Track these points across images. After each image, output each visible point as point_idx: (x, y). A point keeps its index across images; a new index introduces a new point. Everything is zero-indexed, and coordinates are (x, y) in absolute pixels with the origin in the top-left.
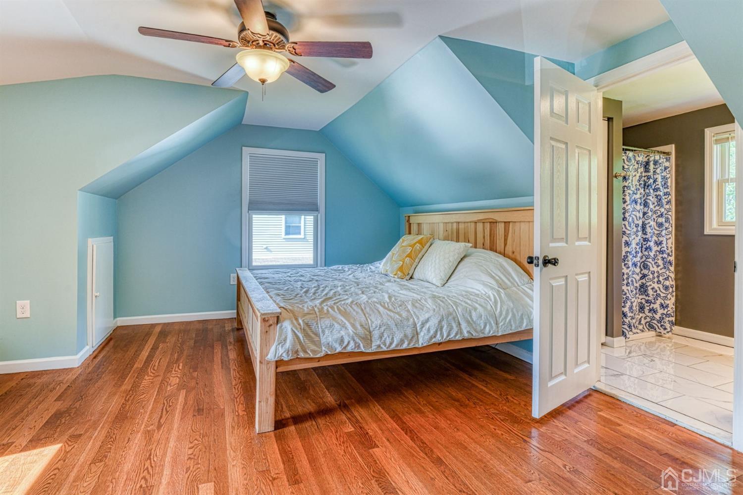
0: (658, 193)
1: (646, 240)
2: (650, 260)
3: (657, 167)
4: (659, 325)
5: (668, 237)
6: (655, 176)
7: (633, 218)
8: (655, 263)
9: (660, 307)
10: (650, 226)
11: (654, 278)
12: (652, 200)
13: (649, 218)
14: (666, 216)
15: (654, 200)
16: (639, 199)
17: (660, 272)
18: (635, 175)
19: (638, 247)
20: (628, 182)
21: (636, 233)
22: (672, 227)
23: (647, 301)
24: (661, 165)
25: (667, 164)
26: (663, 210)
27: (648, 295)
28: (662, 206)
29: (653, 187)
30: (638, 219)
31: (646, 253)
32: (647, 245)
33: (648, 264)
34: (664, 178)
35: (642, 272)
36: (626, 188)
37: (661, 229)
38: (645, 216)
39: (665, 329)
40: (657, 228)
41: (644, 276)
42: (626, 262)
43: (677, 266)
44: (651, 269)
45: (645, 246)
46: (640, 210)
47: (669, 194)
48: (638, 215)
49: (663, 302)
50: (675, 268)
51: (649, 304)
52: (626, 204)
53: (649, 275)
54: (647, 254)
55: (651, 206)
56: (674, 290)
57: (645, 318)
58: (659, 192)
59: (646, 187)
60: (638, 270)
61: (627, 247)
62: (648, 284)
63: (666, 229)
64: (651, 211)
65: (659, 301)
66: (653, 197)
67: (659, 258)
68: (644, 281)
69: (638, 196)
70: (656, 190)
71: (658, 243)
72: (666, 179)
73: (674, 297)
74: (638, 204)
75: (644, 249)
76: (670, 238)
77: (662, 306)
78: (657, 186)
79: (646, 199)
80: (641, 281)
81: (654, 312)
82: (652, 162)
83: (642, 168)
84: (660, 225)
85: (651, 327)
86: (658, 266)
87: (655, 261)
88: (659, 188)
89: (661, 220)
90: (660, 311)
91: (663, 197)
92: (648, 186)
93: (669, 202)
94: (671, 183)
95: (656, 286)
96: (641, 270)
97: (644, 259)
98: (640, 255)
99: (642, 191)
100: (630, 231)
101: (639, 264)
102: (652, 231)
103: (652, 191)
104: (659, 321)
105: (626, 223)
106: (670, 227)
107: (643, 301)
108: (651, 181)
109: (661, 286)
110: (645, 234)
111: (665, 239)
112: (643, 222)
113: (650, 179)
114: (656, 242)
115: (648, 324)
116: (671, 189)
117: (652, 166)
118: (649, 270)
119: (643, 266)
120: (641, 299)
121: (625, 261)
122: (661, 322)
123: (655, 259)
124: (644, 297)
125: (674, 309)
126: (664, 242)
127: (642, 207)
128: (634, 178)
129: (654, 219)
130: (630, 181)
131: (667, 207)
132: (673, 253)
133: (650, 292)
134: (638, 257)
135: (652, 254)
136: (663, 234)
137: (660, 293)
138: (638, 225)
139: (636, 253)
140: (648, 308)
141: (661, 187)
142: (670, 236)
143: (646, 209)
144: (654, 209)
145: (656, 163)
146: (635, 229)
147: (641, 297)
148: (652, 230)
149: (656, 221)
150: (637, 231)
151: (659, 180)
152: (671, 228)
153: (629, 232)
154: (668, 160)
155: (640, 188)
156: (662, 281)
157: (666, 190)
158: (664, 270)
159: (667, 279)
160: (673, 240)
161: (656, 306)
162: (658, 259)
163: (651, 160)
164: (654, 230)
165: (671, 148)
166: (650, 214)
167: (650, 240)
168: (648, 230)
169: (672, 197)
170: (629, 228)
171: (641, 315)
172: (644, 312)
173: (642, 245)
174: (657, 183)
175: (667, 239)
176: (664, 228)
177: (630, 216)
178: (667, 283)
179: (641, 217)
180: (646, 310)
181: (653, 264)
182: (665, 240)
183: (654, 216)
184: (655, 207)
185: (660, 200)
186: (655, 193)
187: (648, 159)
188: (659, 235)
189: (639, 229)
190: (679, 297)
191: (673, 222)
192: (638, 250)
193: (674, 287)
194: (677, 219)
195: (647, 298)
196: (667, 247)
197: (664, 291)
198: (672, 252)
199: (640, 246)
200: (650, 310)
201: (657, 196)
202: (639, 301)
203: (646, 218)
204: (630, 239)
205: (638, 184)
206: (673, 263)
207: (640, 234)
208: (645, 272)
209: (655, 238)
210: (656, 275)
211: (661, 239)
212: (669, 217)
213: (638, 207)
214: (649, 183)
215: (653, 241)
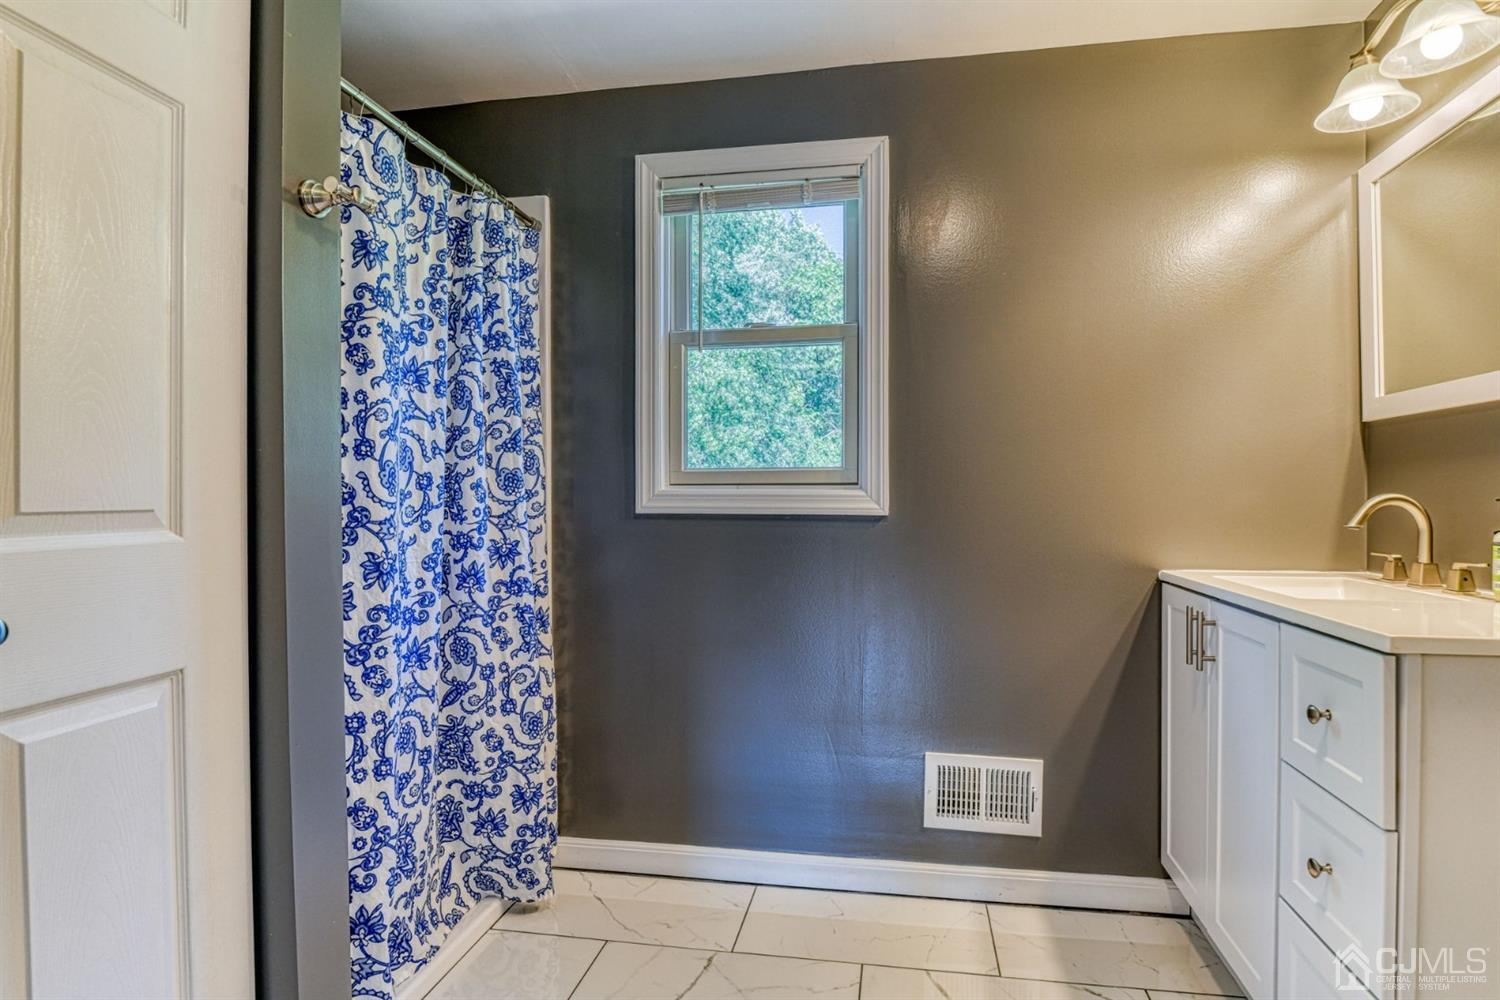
0: (502, 354)
1: (462, 542)
2: (476, 624)
3: (495, 250)
4: (512, 873)
5: (534, 524)
6: (489, 285)
7: (405, 448)
8: (493, 635)
9: (514, 804)
10: (476, 486)
11: (490, 693)
12: (481, 377)
13: (472, 450)
14: (528, 447)
15: (489, 381)
16: (430, 367)
17: (513, 664)
18: (415, 259)
19: (429, 576)
20: (377, 272)
21: (420, 515)
22: (544, 488)
23: (471, 791)
24: (510, 247)
25: (528, 256)
26: (516, 423)
27: (470, 767)
28: (515, 409)
29: (485, 330)
30: (430, 454)
31: (462, 597)
32: (467, 563)
33: (472, 639)
34: (518, 301)
35: (449, 676)
36: (368, 295)
37: (512, 498)
38: (458, 443)
39: (532, 883)
40: (500, 494)
41: (457, 690)
42: (373, 661)
43: (560, 622)
44: (483, 659)
45: (456, 569)
46: (437, 416)
47: (536, 369)
48: (427, 433)
49: (523, 782)
50: (555, 631)
51: (477, 800)
52: (371, 373)
53: (474, 685)
54: (465, 599)
55: (479, 405)
56: (555, 715)
57: (465, 858)
58: (504, 350)
59: (460, 324)
60: (430, 677)
61: (376, 588)
62: (472, 721)
63: (530, 495)
64: (479, 425)
65: (513, 778)
66: (484, 371)
67: (508, 610)
68: (455, 710)
69: (426, 353)
70: (494, 340)
71: (504, 553)
72: (528, 312)
73: (555, 741)
74: (429, 389)
75: (454, 581)
76: (540, 529)
77: (522, 796)
78: (498, 327)
79: (461, 372)
80: (448, 710)
81: (496, 827)
82: (479, 226)
83: (444, 234)
84: (510, 481)
85: (485, 884)
86: (504, 644)
87: (495, 625)
88: (505, 335)
89: (513, 461)
90: (515, 820)
91: (520, 376)
92: (466, 322)
93: (534, 397)
94: (541, 325)
95: (497, 723)
96: (447, 666)
97: (456, 618)
98: (440, 605)
99: (443, 331)
100: (392, 506)
101: (434, 649)
102: (482, 506)
103: (479, 342)
104: (513, 860)
105: (371, 467)
106: (539, 487)
107: (456, 792)
108: (478, 299)
109: (514, 720)
110: (458, 517)
111: (525, 533)
112: (449, 468)
113: (475, 293)
114: (497, 550)
115: (475, 874)
116: (542, 351)
117: (479, 244)
118: (475, 665)
119: (454, 651)
120: (449, 785)
121: (366, 655)
122: (519, 862)
123: (492, 618)
124: (457, 773)
125: (556, 784)
126: (524, 549)
127: (444, 403)
128: (409, 266)
129: (489, 457)
130: (389, 267)
131: (530, 413)
132: (550, 585)
133: (480, 752)
134: (433, 616)
135: (482, 599)
136: (521, 519)
137: (513, 748)
138: (430, 479)
139: (421, 603)
140: (473, 816)
141: (511, 333)
142: (539, 521)
143: (459, 415)
144: (489, 419)
145: (493, 232)
146: (416, 500)
147: (447, 776)
148: (482, 500)
149: (494, 465)
150: (427, 506)
151: (506, 301)
152: (541, 492)
153: (384, 513)
154: (532, 242)
155: (436, 320)
156: (520, 700)
157: (526, 352)
158: (523, 658)
159: (532, 690)
160: (546, 538)
161: (502, 803)
162: (504, 617)
163: (476, 214)
164: (488, 501)
165: (540, 206)
166: (474, 435)
167: (475, 541)
168: (469, 501)
169: (543, 380)
170: (382, 493)
171: (449, 848)
172: (459, 837)
173: (445, 562)
174: (498, 314)
175: (532, 534)
176: (523, 493)
177: (389, 433)
178: (535, 705)
179: (443, 445)
180: (467, 827)
181: (488, 637)
182: (526, 539)
183: (490, 445)
184: (490, 410)
185: (508, 381)
186: (492, 354)
187: (467, 213)
188: (506, 520)
189: (434, 495)
190: (568, 733)
191: (547, 470)
192: (429, 588)
193: (554, 705)
194: (558, 462)
195: (469, 778)
196: (533, 563)
197: (525, 739)
198: (545, 580)
199: (439, 569)
200: (480, 825)
201: (498, 366)
202: (442, 792)
203: (461, 452)
204: (393, 546)
205: (427, 300)
206: (550, 620)
207: (436, 517)
208: (461, 672)
209: (492, 533)
210: (499, 677)
211: (513, 535)
212: (538, 452)
213: (428, 402)
214: (470, 306)
215: (487, 544)
